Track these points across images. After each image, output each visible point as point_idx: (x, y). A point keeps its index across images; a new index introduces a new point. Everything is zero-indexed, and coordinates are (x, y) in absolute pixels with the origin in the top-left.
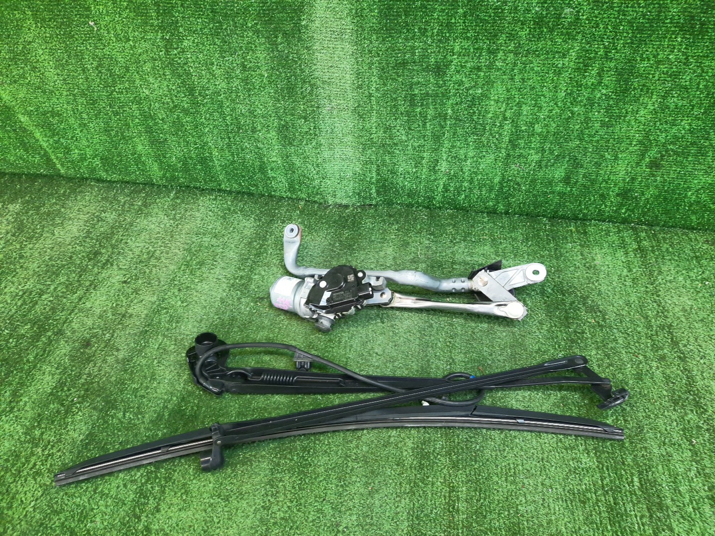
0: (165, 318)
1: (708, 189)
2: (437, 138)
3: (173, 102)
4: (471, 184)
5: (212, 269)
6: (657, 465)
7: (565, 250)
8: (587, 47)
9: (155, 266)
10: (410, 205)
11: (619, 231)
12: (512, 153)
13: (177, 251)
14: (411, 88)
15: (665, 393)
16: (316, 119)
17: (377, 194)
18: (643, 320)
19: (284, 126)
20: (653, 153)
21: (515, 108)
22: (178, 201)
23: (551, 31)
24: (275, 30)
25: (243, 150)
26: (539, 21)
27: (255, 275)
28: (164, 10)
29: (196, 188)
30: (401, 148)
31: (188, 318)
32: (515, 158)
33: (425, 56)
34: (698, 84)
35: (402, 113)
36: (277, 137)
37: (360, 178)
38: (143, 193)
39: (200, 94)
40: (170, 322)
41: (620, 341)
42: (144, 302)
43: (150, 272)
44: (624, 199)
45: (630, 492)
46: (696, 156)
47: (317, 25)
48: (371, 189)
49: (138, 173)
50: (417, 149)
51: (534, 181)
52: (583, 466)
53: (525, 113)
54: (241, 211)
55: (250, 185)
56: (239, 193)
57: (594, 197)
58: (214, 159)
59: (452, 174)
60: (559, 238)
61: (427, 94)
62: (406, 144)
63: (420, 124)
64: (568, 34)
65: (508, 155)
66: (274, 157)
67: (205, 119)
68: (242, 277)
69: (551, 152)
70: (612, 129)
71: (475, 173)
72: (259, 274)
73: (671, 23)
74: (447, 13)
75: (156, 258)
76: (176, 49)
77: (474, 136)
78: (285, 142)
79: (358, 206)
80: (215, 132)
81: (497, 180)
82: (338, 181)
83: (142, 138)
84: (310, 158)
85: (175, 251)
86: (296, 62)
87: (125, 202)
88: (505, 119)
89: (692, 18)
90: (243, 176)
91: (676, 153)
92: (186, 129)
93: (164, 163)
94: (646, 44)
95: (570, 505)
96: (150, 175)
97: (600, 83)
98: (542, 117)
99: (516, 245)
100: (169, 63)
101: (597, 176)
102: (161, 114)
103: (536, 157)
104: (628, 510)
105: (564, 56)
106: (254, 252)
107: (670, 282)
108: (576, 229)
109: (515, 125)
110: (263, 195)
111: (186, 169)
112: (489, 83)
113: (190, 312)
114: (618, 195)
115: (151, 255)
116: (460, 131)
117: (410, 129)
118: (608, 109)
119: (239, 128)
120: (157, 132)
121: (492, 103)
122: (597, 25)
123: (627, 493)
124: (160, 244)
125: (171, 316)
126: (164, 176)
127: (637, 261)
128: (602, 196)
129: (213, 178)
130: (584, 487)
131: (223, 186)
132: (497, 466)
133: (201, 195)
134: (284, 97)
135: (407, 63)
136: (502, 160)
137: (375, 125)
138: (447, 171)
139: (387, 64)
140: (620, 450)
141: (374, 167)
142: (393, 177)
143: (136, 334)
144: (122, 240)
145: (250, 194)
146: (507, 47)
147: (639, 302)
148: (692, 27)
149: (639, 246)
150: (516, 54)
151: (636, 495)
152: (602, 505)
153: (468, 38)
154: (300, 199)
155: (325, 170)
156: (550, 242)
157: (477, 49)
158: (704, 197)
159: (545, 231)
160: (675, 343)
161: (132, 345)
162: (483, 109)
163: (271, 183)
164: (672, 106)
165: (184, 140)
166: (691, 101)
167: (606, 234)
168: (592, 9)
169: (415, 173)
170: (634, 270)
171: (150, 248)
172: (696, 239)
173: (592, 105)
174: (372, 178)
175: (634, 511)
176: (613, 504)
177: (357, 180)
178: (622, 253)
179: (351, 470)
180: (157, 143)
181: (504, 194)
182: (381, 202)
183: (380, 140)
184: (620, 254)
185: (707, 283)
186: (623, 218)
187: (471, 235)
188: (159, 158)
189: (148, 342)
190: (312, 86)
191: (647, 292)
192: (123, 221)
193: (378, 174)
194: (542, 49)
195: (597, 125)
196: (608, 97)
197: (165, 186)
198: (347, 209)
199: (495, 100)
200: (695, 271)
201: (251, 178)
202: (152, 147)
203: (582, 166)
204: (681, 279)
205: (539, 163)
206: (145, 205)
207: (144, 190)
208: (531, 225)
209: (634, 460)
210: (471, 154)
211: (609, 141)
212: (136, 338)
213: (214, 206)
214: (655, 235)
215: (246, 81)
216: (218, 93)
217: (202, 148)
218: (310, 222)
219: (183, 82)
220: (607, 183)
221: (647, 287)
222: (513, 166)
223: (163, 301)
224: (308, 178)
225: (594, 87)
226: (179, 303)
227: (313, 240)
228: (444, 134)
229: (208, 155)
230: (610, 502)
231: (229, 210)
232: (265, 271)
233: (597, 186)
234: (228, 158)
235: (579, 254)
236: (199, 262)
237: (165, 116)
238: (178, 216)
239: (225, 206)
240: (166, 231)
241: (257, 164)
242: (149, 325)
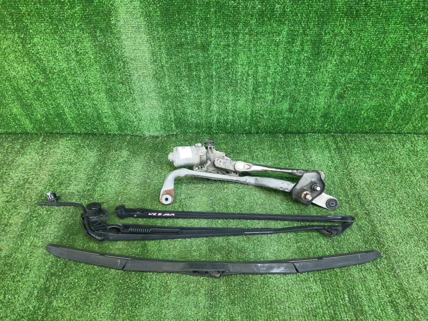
0: (35, 223)
1: (373, 109)
2: (209, 90)
3: (33, 79)
5: (68, 186)
6: (358, 284)
7: (294, 153)
8: (292, 28)
9: (28, 188)
11: (325, 138)
12: (255, 96)
13: (44, 177)
14: (188, 60)
15: (359, 237)
16: (130, 83)
17: (176, 128)
18: (343, 192)
19: (109, 89)
20: (339, 90)
21: (254, 68)
22: (45, 143)
23: (270, 19)
24: (94, 27)
25: (84, 106)
26: (262, 14)
27: (98, 187)
28: (17, 18)
29: (57, 133)
30: (187, 98)
31: (51, 222)
32: (258, 99)
33: (194, 40)
34: (360, 47)
35: (184, 76)
36: (105, 97)
37: (164, 119)
38: (21, 140)
39: (50, 72)
40: (38, 226)
42: (20, 214)
43: (25, 193)
44: (325, 118)
45: (343, 305)
46: (363, 89)
47: (122, 23)
48: (172, 125)
49: (16, 127)
50: (197, 97)
51: (271, 112)
52: (314, 291)
53: (260, 71)
54: (88, 146)
55: (93, 128)
56: (86, 134)
57: (308, 119)
58: (66, 114)
59: (221, 112)
60: (290, 146)
61: (199, 63)
62: (189, 95)
63: (196, 82)
64: (280, 21)
66: (106, 109)
67: (56, 88)
68: (89, 190)
69: (279, 94)
70: (313, 77)
72: (101, 187)
73: (339, 11)
74: (204, 12)
75: (29, 183)
76: (30, 44)
77: (231, 87)
78: (111, 99)
79: (165, 136)
81: (249, 113)
82: (150, 122)
83: (15, 104)
84: (130, 108)
85: (42, 177)
86: (111, 48)
87: (8, 147)
88: (249, 75)
89: (351, 7)
90: (87, 123)
91: (352, 89)
92: (44, 95)
93: (33, 119)
94: (326, 24)
95: (307, 319)
96: (25, 127)
97: (303, 50)
98: (271, 73)
99: (264, 152)
100: (26, 53)
101: (308, 106)
102: (26, 87)
103: (270, 98)
104: (343, 317)
105: (279, 35)
106: (96, 172)
107: (357, 166)
108: (299, 139)
109: (255, 79)
110: (103, 134)
111: (48, 122)
112: (236, 54)
113: (53, 217)
114: (321, 117)
116: (222, 85)
117: (191, 85)
118: (309, 65)
119: (80, 93)
120: (25, 99)
121: (240, 66)
122: (297, 15)
123: (342, 306)
124: (32, 173)
125: (39, 222)
126: (34, 127)
127: (337, 156)
128: (312, 118)
129: (67, 126)
130: (315, 305)
131: (75, 131)
132: (260, 299)
133: (60, 138)
134: (106, 71)
135: (183, 44)
136: (251, 101)
137: (168, 84)
138: (218, 110)
139: (171, 46)
140: (335, 278)
141: (172, 112)
142: (184, 116)
143: (14, 237)
144: (6, 173)
145: (94, 134)
146: (244, 31)
147: (340, 181)
148: (351, 13)
149: (337, 146)
150: (250, 35)
151: (347, 306)
152: (327, 316)
153: (219, 27)
154: (127, 135)
155: (141, 116)
156: (284, 148)
157: (226, 33)
158: (371, 114)
159: (281, 142)
160: (362, 205)
161: (12, 245)
162: (235, 70)
163: (106, 126)
164: (347, 61)
165: (44, 103)
166: (357, 57)
167: (317, 141)
168: (292, 4)
169: (198, 113)
170: (335, 162)
171: (25, 176)
172: (369, 139)
173: (300, 64)
174: (171, 118)
175: (346, 317)
176: (333, 315)
177: (162, 120)
178: (328, 152)
179: (165, 315)
180: (26, 107)
181: (254, 122)
182: (179, 133)
183: (173, 94)
184: (326, 152)
185: (378, 165)
186: (326, 130)
187: (237, 148)
188: (30, 116)
189: (23, 242)
190: (124, 62)
191: (344, 174)
192: (7, 160)
193: (175, 115)
194: (265, 31)
195: (304, 76)
196: (309, 59)
197: (36, 134)
198: (158, 139)
199: (241, 64)
200: (371, 158)
201: (93, 124)
202: (23, 109)
203: (298, 101)
204: (363, 164)
205: (273, 101)
206: (22, 148)
207: (22, 138)
208: (272, 139)
209: (344, 283)
210: (231, 98)
211: (312, 84)
212: (15, 240)
213: (69, 144)
214: (345, 139)
215: (79, 61)
216: (62, 71)
217: (57, 107)
218: (134, 149)
219: (37, 65)
220: (314, 110)
221: (343, 172)
222: (257, 104)
223: (34, 212)
224: (130, 121)
225: (299, 53)
226: (45, 212)
227: (136, 161)
228: (212, 87)
229: (62, 111)
230: (331, 313)
231: (80, 146)
232: (104, 184)
234: (75, 112)
235: (302, 154)
236: (59, 183)
237: (28, 88)
238: (45, 153)
239: (77, 143)
240: (36, 164)
241: (95, 115)
242: (24, 230)
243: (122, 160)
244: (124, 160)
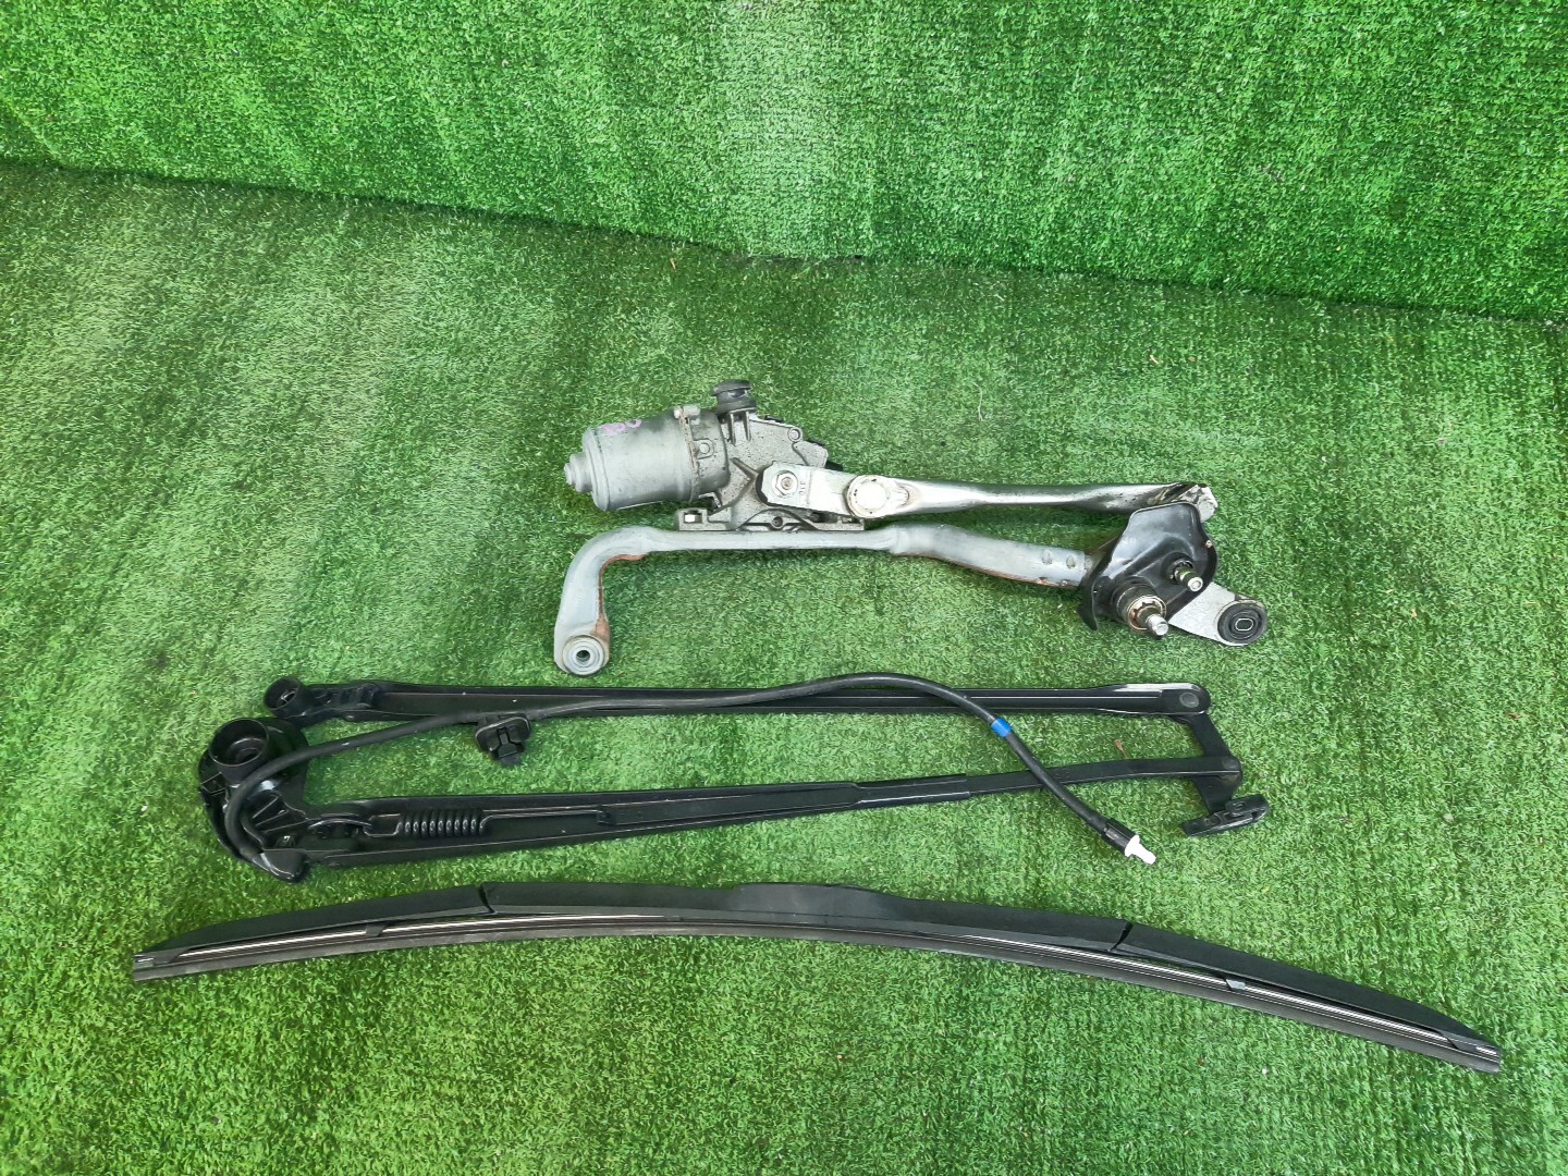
4: (1131, 212)
10: (961, 262)
41: (1477, 672)
65: (1244, 141)
71: (1147, 187)
80: (436, 63)
115: (301, 407)
233: (1474, 229)
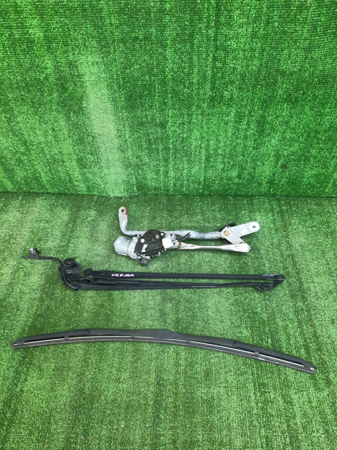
0: (22, 273)
1: (313, 177)
2: (166, 160)
3: (15, 149)
5: (46, 242)
6: (281, 331)
8: (239, 110)
9: (14, 243)
12: (207, 165)
13: (25, 233)
14: (148, 135)
15: (287, 292)
16: (98, 154)
17: (138, 190)
18: (279, 253)
19: (80, 159)
20: (282, 161)
21: (206, 142)
22: (24, 202)
23: (219, 103)
24: (69, 110)
25: (58, 172)
26: (212, 99)
27: (71, 243)
28: (4, 103)
29: (34, 193)
30: (147, 166)
31: (34, 273)
32: (210, 167)
33: (153, 119)
34: (299, 126)
35: (145, 149)
36: (77, 165)
37: (127, 183)
38: (3, 198)
39: (30, 145)
40: (25, 276)
42: (9, 266)
43: (11, 247)
44: (271, 184)
46: (304, 161)
47: (92, 106)
48: (134, 188)
50: (156, 166)
52: (244, 335)
53: (211, 144)
54: (61, 205)
55: (65, 189)
56: (59, 194)
57: (255, 185)
58: (42, 177)
59: (177, 178)
60: (238, 208)
61: (157, 138)
62: (149, 164)
63: (155, 153)
64: (228, 104)
66: (76, 174)
67: (35, 157)
68: (63, 246)
69: (229, 163)
70: (259, 150)
72: (73, 243)
73: (280, 97)
74: (162, 97)
75: (14, 239)
76: (14, 122)
77: (186, 157)
78: (81, 167)
79: (128, 197)
81: (202, 179)
82: (115, 185)
84: (97, 174)
86: (83, 126)
88: (201, 148)
89: (290, 95)
90: (60, 185)
91: (294, 160)
92: (24, 163)
93: (14, 181)
94: (269, 108)
96: (6, 187)
97: (249, 128)
98: (221, 146)
99: (214, 214)
100: (11, 129)
101: (255, 174)
102: (9, 156)
103: (221, 166)
105: (228, 115)
106: (69, 230)
107: (295, 229)
108: (247, 202)
109: (207, 151)
110: (73, 194)
111: (27, 183)
112: (190, 131)
113: (36, 269)
114: (267, 183)
116: (178, 156)
117: (150, 156)
118: (255, 140)
119: (55, 161)
120: (8, 165)
121: (193, 140)
122: (243, 100)
124: (15, 229)
125: (25, 272)
126: (14, 187)
127: (278, 219)
128: (259, 184)
129: (43, 187)
131: (49, 191)
133: (37, 197)
134: (78, 144)
135: (144, 123)
136: (203, 169)
137: (131, 155)
138: (174, 176)
139: (133, 124)
140: (262, 325)
141: (134, 177)
142: (145, 181)
143: (6, 285)
145: (66, 194)
146: (198, 112)
147: (278, 242)
148: (290, 99)
149: (280, 209)
150: (202, 115)
153: (175, 109)
154: (94, 195)
155: (107, 180)
156: (233, 211)
157: (182, 114)
158: (312, 181)
159: (231, 205)
160: (295, 264)
161: (5, 291)
162: (189, 144)
163: (77, 188)
164: (288, 137)
165: (24, 168)
166: (297, 135)
167: (263, 204)
168: (239, 92)
169: (156, 178)
170: (277, 224)
171: (10, 233)
172: (311, 203)
173: (246, 139)
174: (133, 182)
177: (125, 184)
179: (126, 350)
180: (9, 171)
181: (207, 186)
182: (140, 194)
183: (135, 163)
184: (270, 214)
185: (314, 228)
186: (272, 194)
187: (190, 210)
188: (11, 179)
189: (13, 289)
190: (93, 137)
191: (283, 236)
193: (137, 180)
194: (216, 112)
195: (251, 149)
196: (254, 135)
197: (16, 193)
198: (121, 199)
199: (194, 139)
200: (309, 222)
201: (65, 186)
202: (5, 173)
203: (246, 169)
204: (301, 227)
205: (223, 169)
206: (5, 206)
207: (4, 196)
208: (223, 202)
209: (269, 330)
210: (186, 167)
211: (258, 156)
212: (7, 287)
213: (45, 203)
214: (289, 202)
215: (55, 137)
216: (40, 143)
217: (35, 172)
218: (100, 209)
219: (20, 139)
220: (260, 177)
221: (283, 234)
222: (209, 172)
223: (20, 264)
224: (97, 184)
225: (246, 130)
226: (29, 264)
227: (102, 220)
228: (169, 157)
229: (38, 175)
231: (54, 205)
232: (76, 241)
234: (50, 176)
235: (248, 217)
236: (39, 239)
237: (11, 157)
238: (24, 212)
239: (51, 203)
240: (18, 221)
241: (68, 179)
242: (13, 279)
243: (90, 219)
244: (92, 219)
